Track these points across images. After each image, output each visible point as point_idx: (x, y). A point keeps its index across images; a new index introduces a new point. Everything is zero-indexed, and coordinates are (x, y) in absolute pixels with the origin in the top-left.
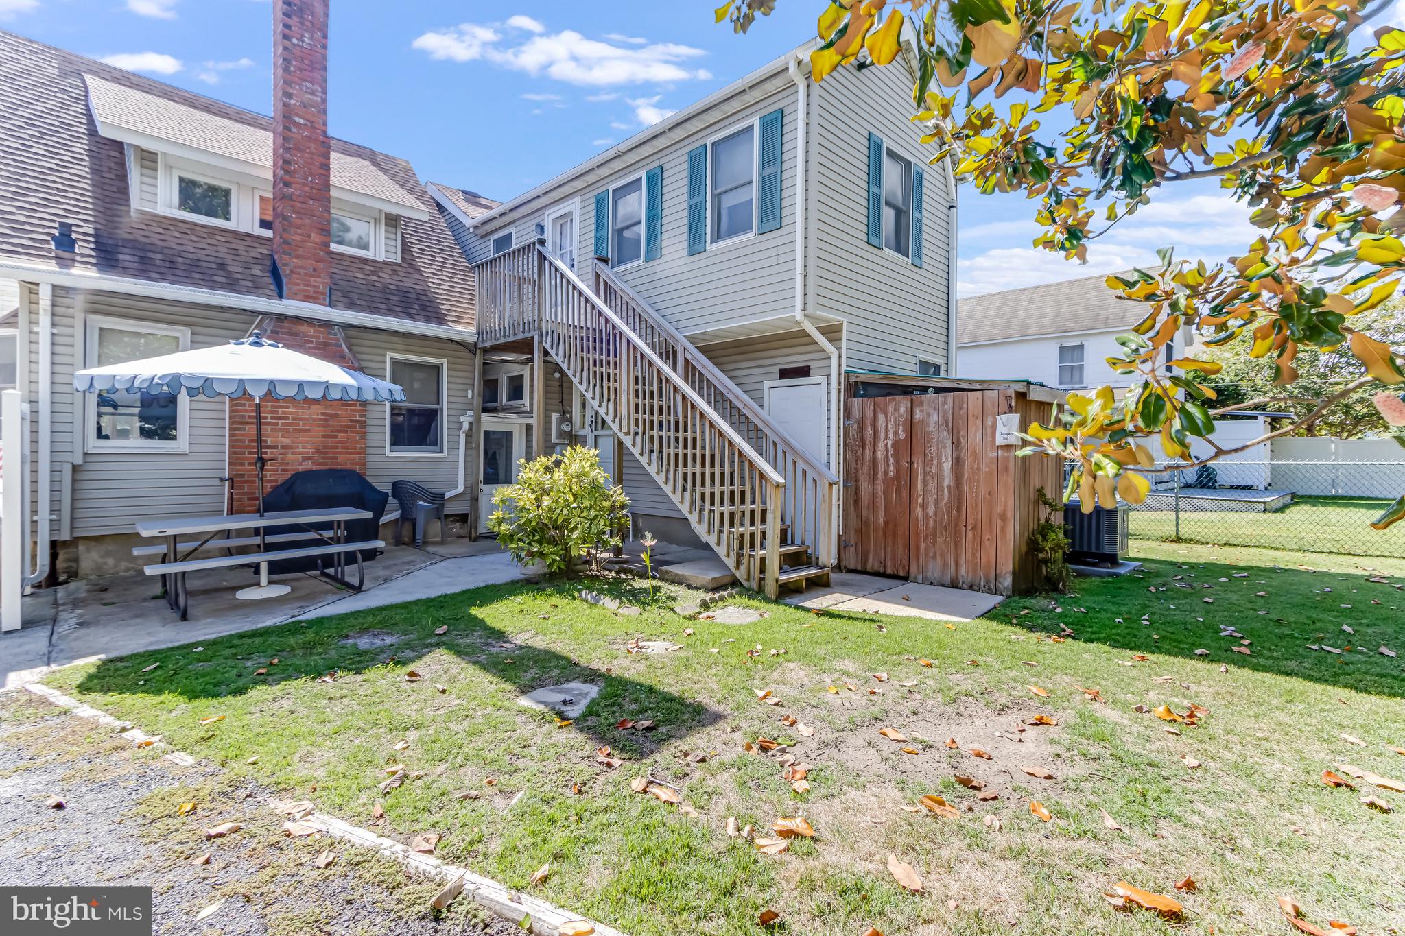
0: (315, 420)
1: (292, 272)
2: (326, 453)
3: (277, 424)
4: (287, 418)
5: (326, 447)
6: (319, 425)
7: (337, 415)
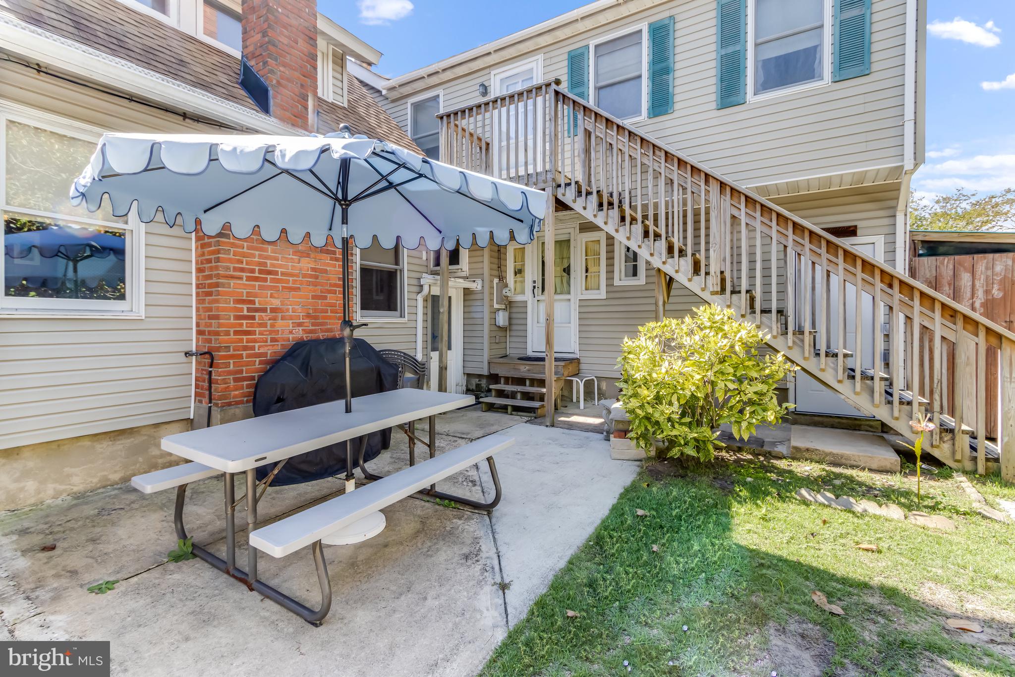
0: (305, 276)
1: (278, 82)
2: (316, 318)
3: (265, 280)
4: (276, 273)
5: (315, 310)
6: (309, 284)
7: (325, 271)
